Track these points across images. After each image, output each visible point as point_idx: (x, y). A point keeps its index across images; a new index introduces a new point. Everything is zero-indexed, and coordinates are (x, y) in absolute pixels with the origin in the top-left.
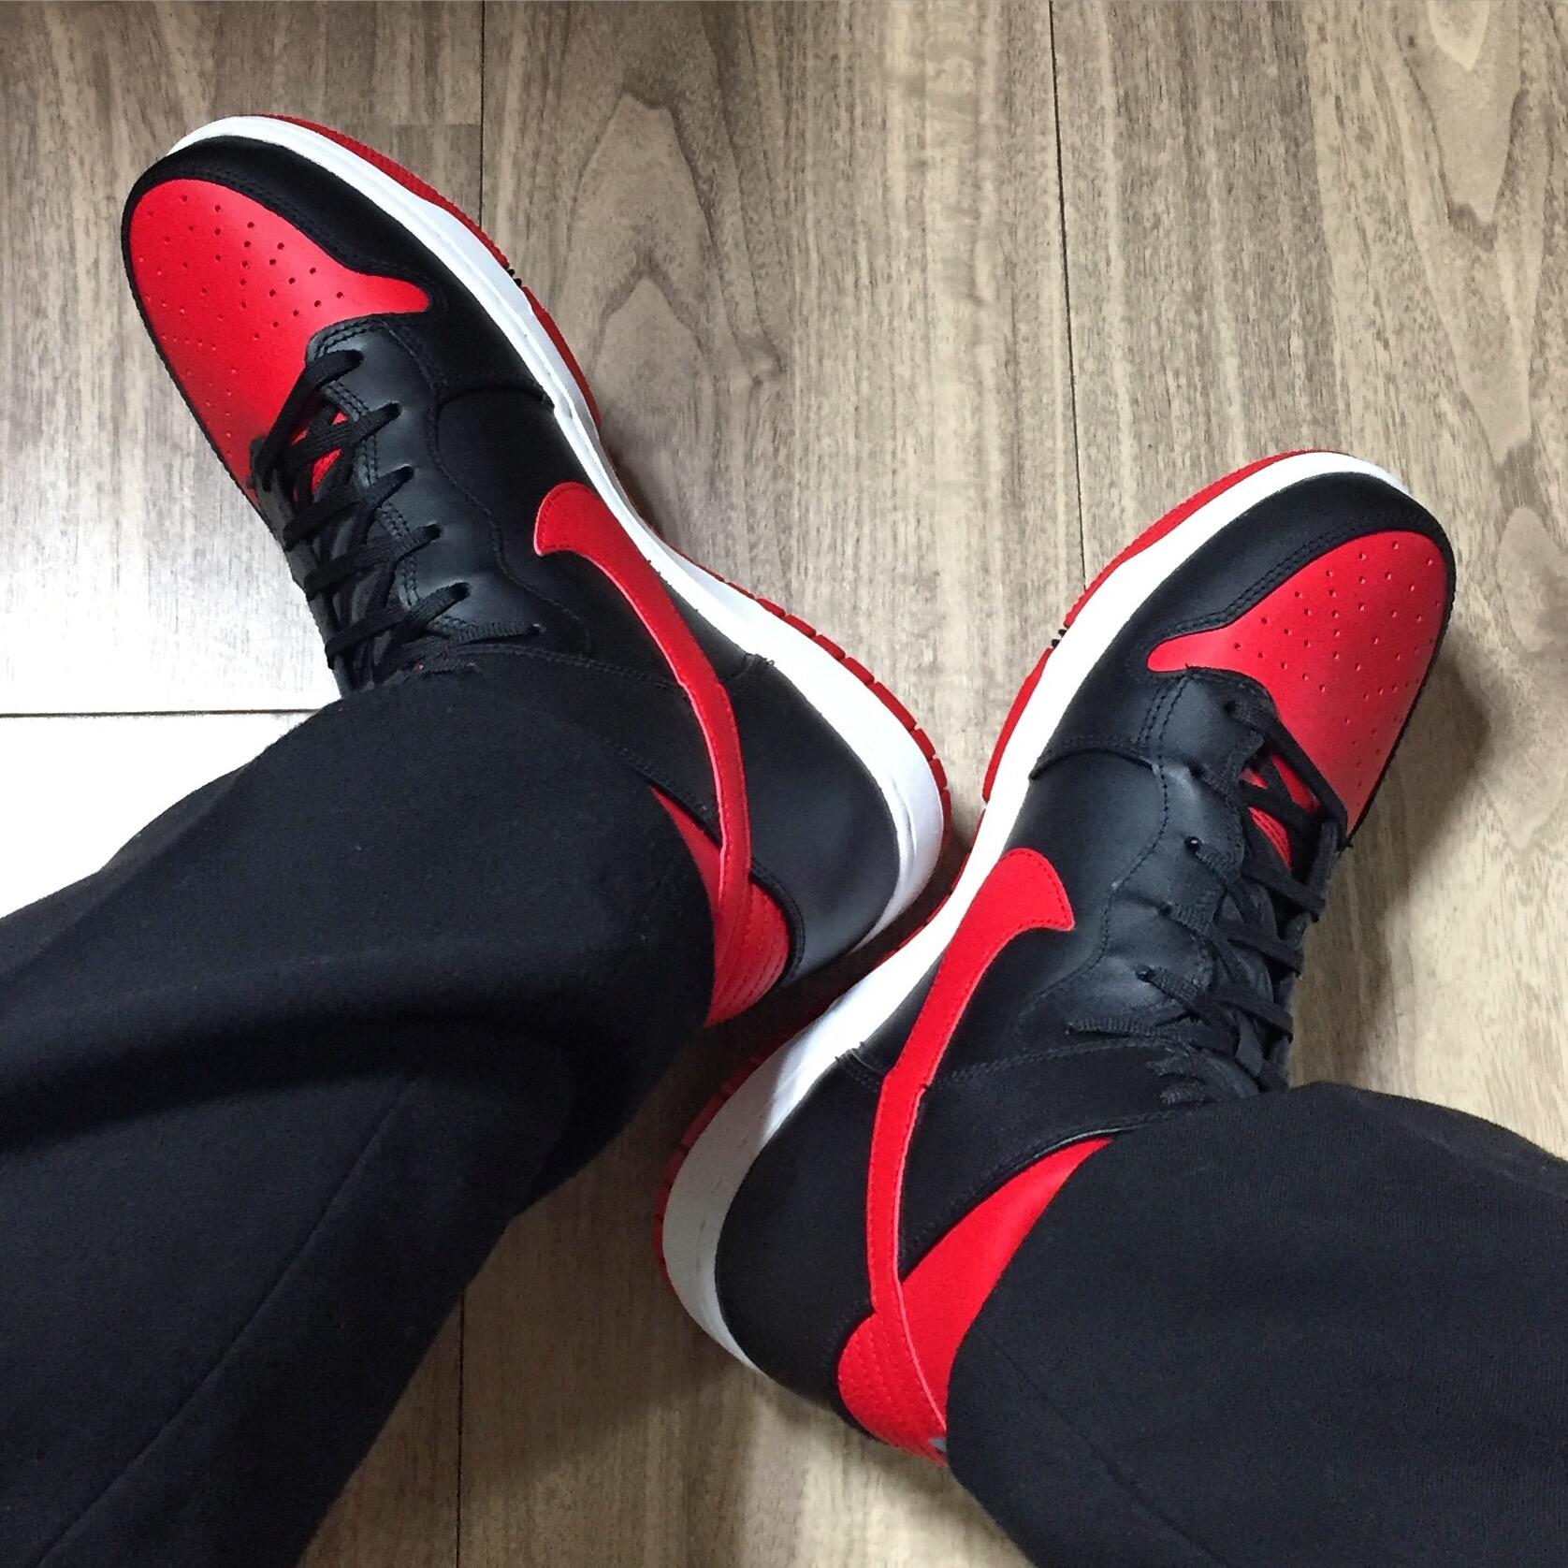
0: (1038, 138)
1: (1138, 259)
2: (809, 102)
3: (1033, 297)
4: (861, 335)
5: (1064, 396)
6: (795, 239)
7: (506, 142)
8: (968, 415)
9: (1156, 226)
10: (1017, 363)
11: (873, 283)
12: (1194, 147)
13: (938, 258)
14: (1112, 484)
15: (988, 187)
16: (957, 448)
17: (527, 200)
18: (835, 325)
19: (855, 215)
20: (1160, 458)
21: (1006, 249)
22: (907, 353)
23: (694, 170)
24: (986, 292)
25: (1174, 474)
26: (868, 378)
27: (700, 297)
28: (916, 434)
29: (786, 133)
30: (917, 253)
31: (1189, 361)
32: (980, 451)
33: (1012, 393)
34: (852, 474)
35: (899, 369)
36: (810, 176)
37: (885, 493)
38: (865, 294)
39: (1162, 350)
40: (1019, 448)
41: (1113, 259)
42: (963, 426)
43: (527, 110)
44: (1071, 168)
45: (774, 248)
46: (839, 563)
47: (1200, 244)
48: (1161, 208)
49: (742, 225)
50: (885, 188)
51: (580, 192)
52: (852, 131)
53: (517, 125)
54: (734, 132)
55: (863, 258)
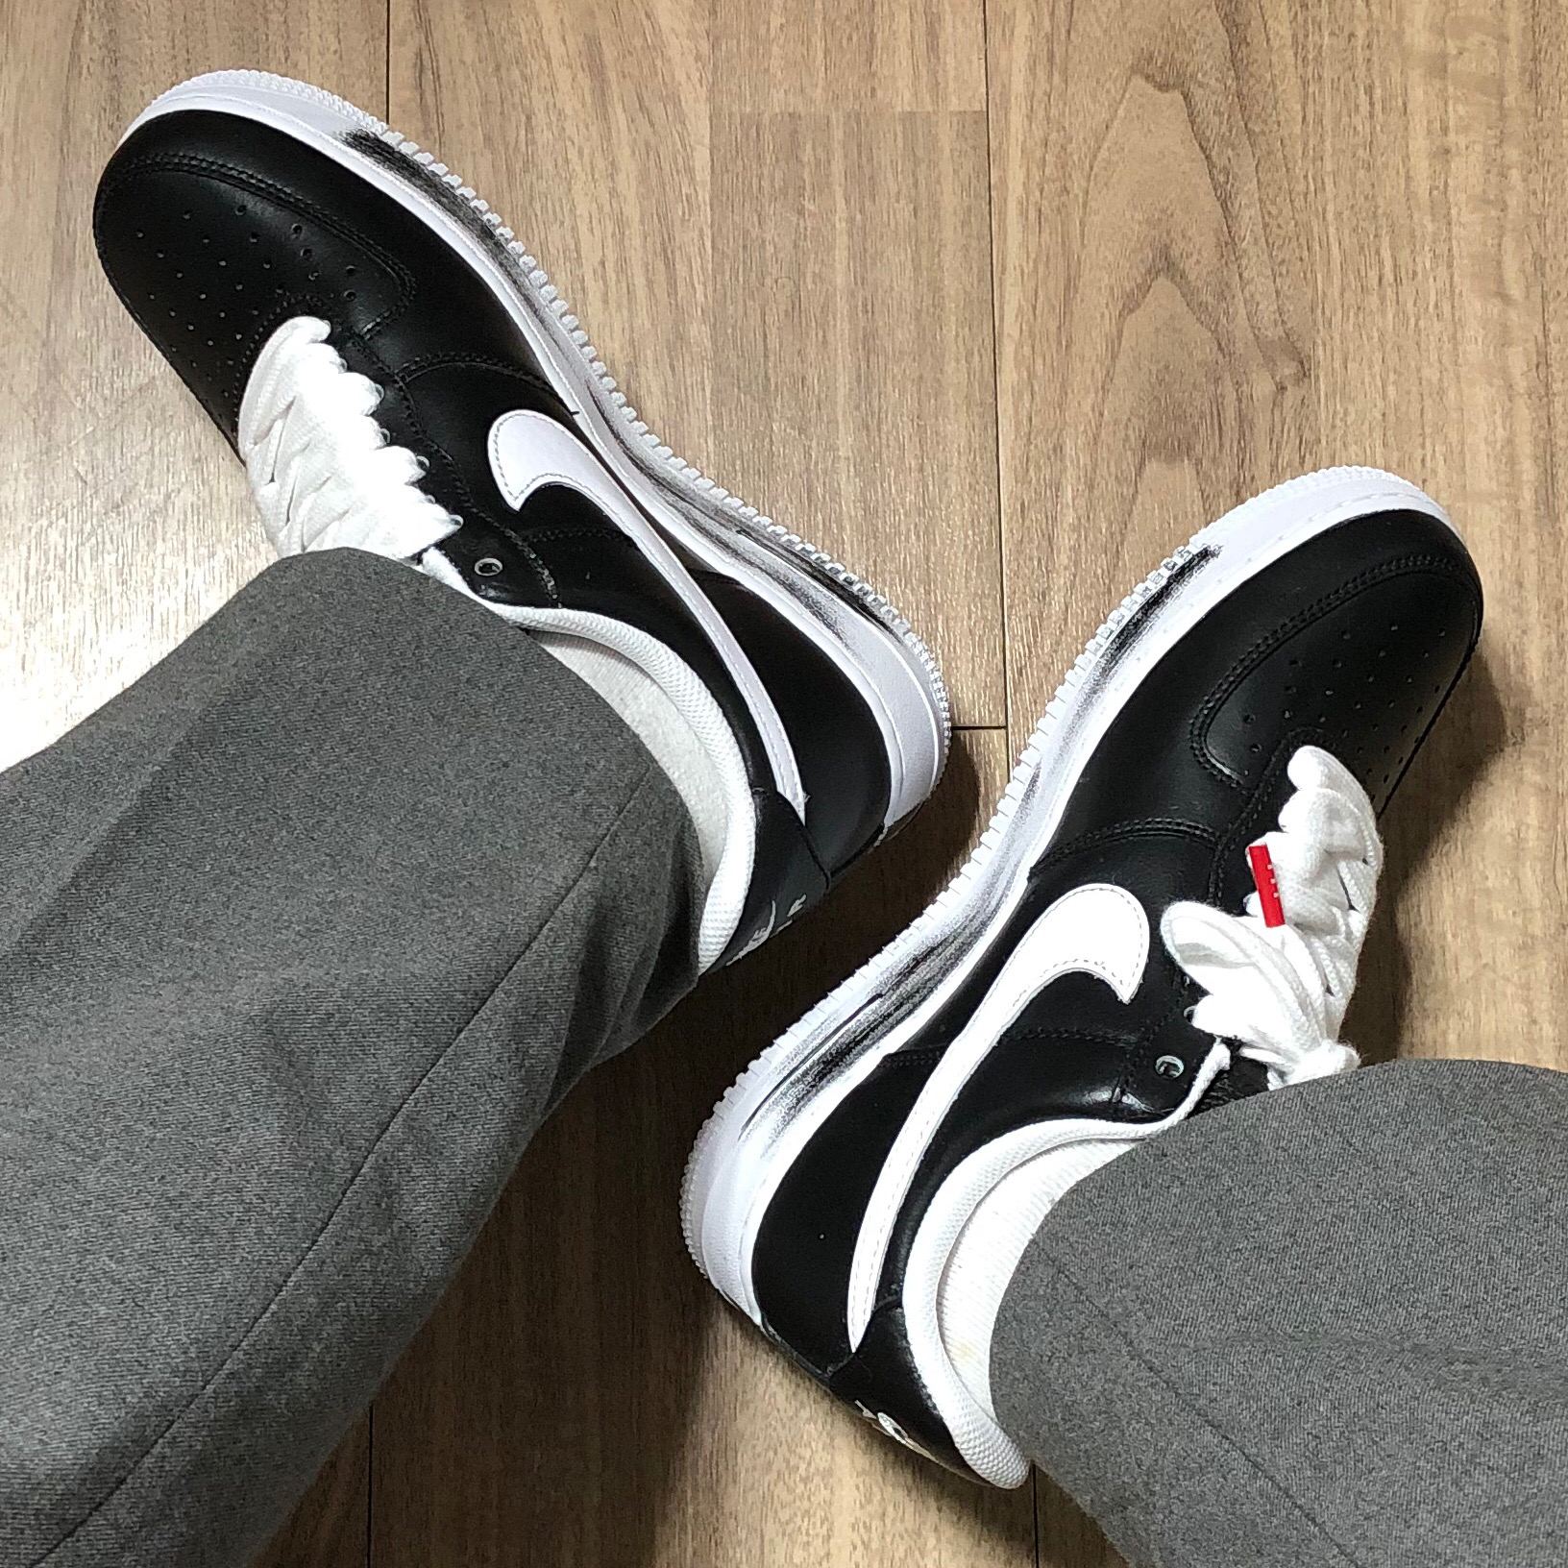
2: (1328, 86)
4: (1387, 337)
6: (1316, 233)
7: (1013, 130)
8: (1499, 422)
10: (1548, 366)
11: (1398, 281)
13: (1464, 254)
15: (1515, 175)
16: (1489, 456)
17: (1038, 193)
18: (1359, 326)
19: (1377, 207)
21: (1535, 243)
22: (1434, 357)
23: (1207, 157)
24: (1516, 292)
26: (1395, 382)
27: (1221, 296)
28: (1446, 441)
29: (1304, 118)
30: (1442, 248)
32: (1512, 461)
33: (1543, 396)
35: (1426, 372)
36: (1329, 166)
38: (1390, 292)
40: (1552, 456)
42: (1494, 433)
43: (1033, 96)
45: (1294, 244)
49: (1260, 219)
50: (1408, 178)
51: (1092, 183)
52: (1372, 116)
53: (1024, 111)
54: (1250, 118)
55: (1386, 254)
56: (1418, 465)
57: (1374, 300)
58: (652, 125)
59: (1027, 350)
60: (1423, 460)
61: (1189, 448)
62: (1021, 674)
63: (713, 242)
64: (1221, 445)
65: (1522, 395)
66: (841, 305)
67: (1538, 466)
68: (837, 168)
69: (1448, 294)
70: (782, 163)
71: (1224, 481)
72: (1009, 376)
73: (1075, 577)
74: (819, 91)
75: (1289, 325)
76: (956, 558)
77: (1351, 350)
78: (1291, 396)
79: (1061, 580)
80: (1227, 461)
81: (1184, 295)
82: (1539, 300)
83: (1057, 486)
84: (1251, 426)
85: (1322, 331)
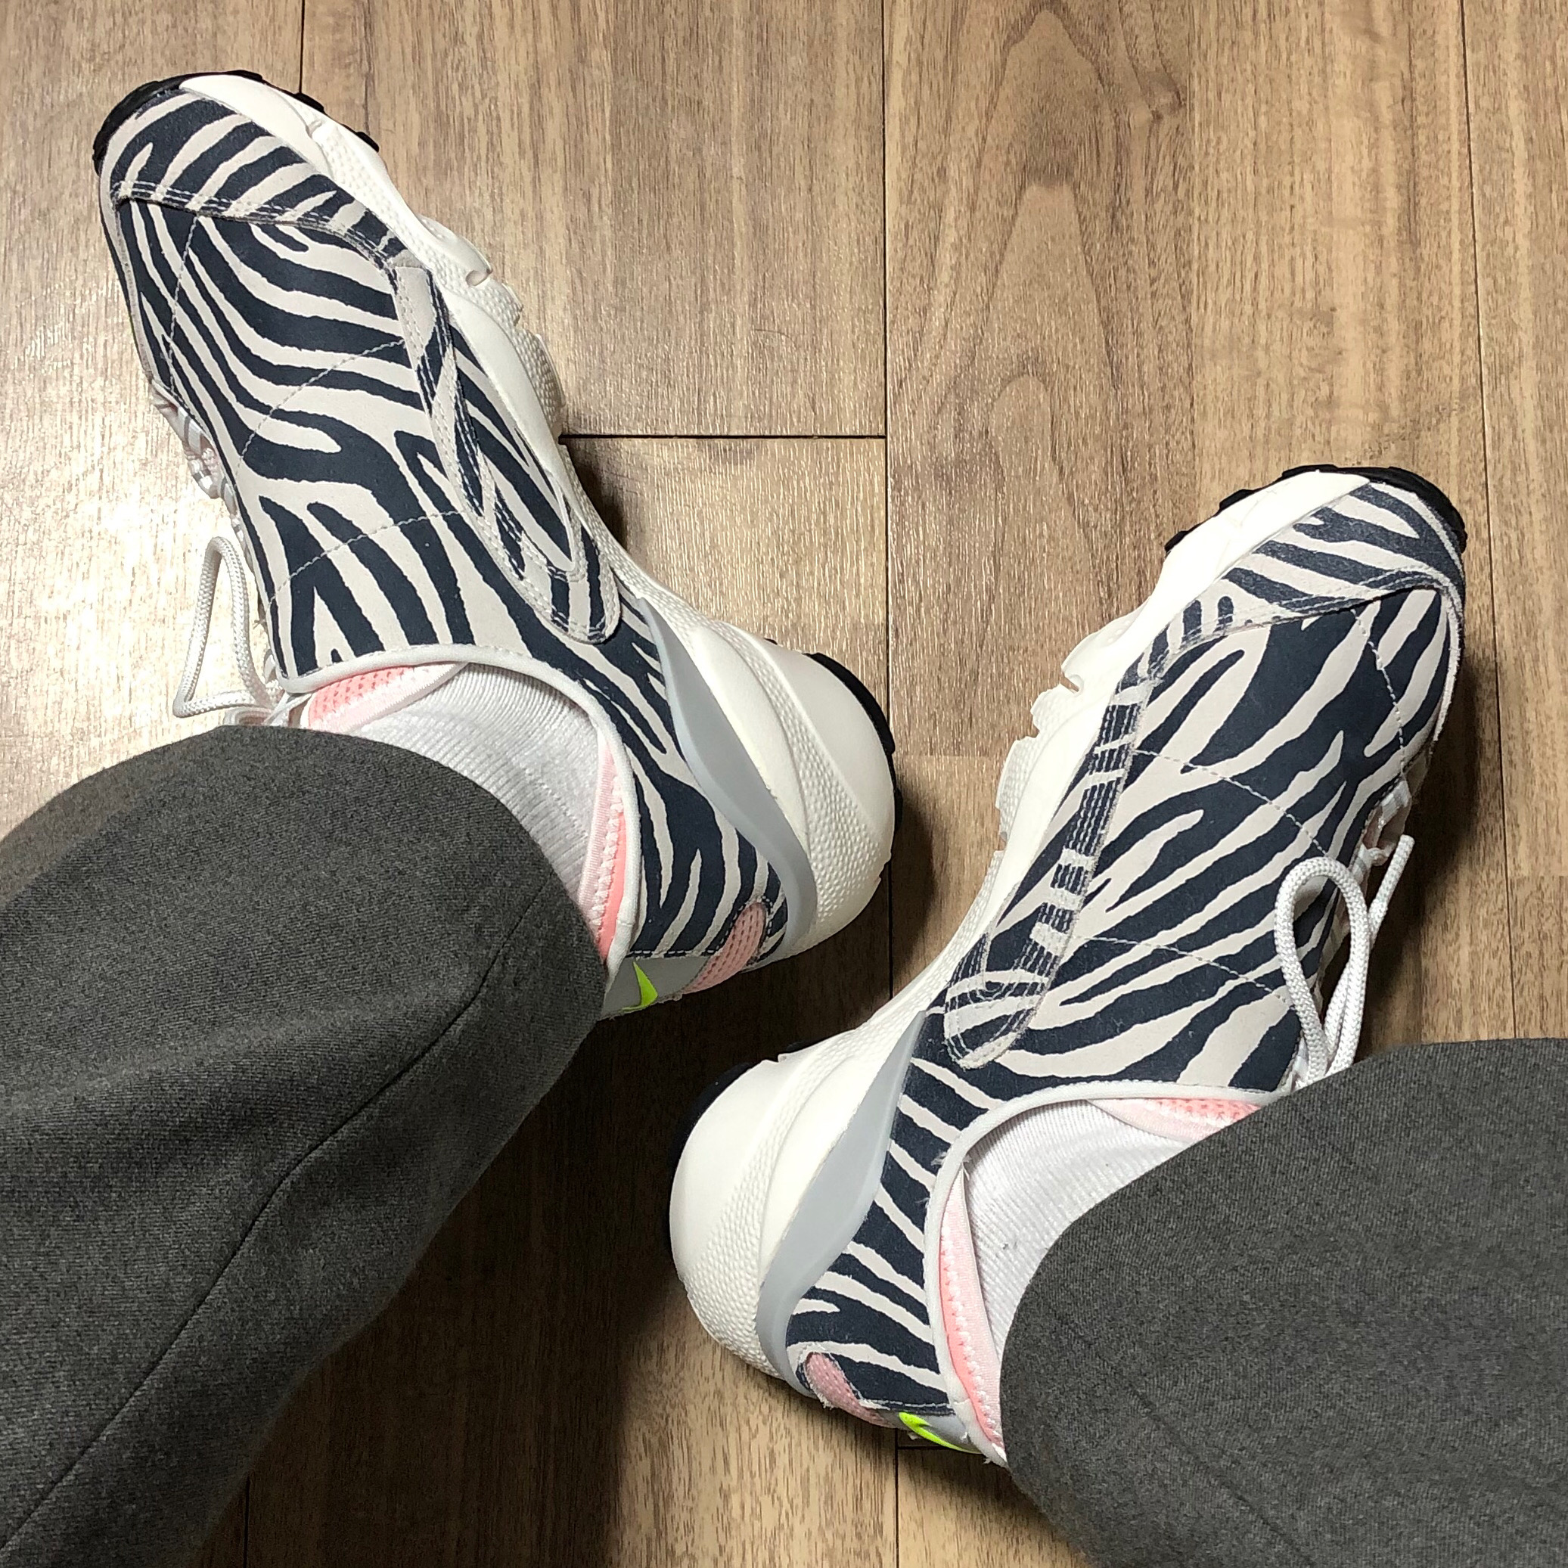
56: (1286, 192)
57: (1248, 36)
59: (915, 78)
60: (1292, 187)
61: (1069, 173)
62: (901, 386)
64: (1099, 172)
65: (1387, 127)
66: (738, 34)
67: (1402, 195)
69: (1319, 30)
71: (1101, 204)
72: (898, 102)
73: (957, 293)
76: (842, 274)
78: (1168, 123)
79: (943, 299)
80: (1104, 185)
81: (1065, 27)
82: (1406, 37)
83: (939, 209)
84: (1128, 153)
85: (1198, 63)
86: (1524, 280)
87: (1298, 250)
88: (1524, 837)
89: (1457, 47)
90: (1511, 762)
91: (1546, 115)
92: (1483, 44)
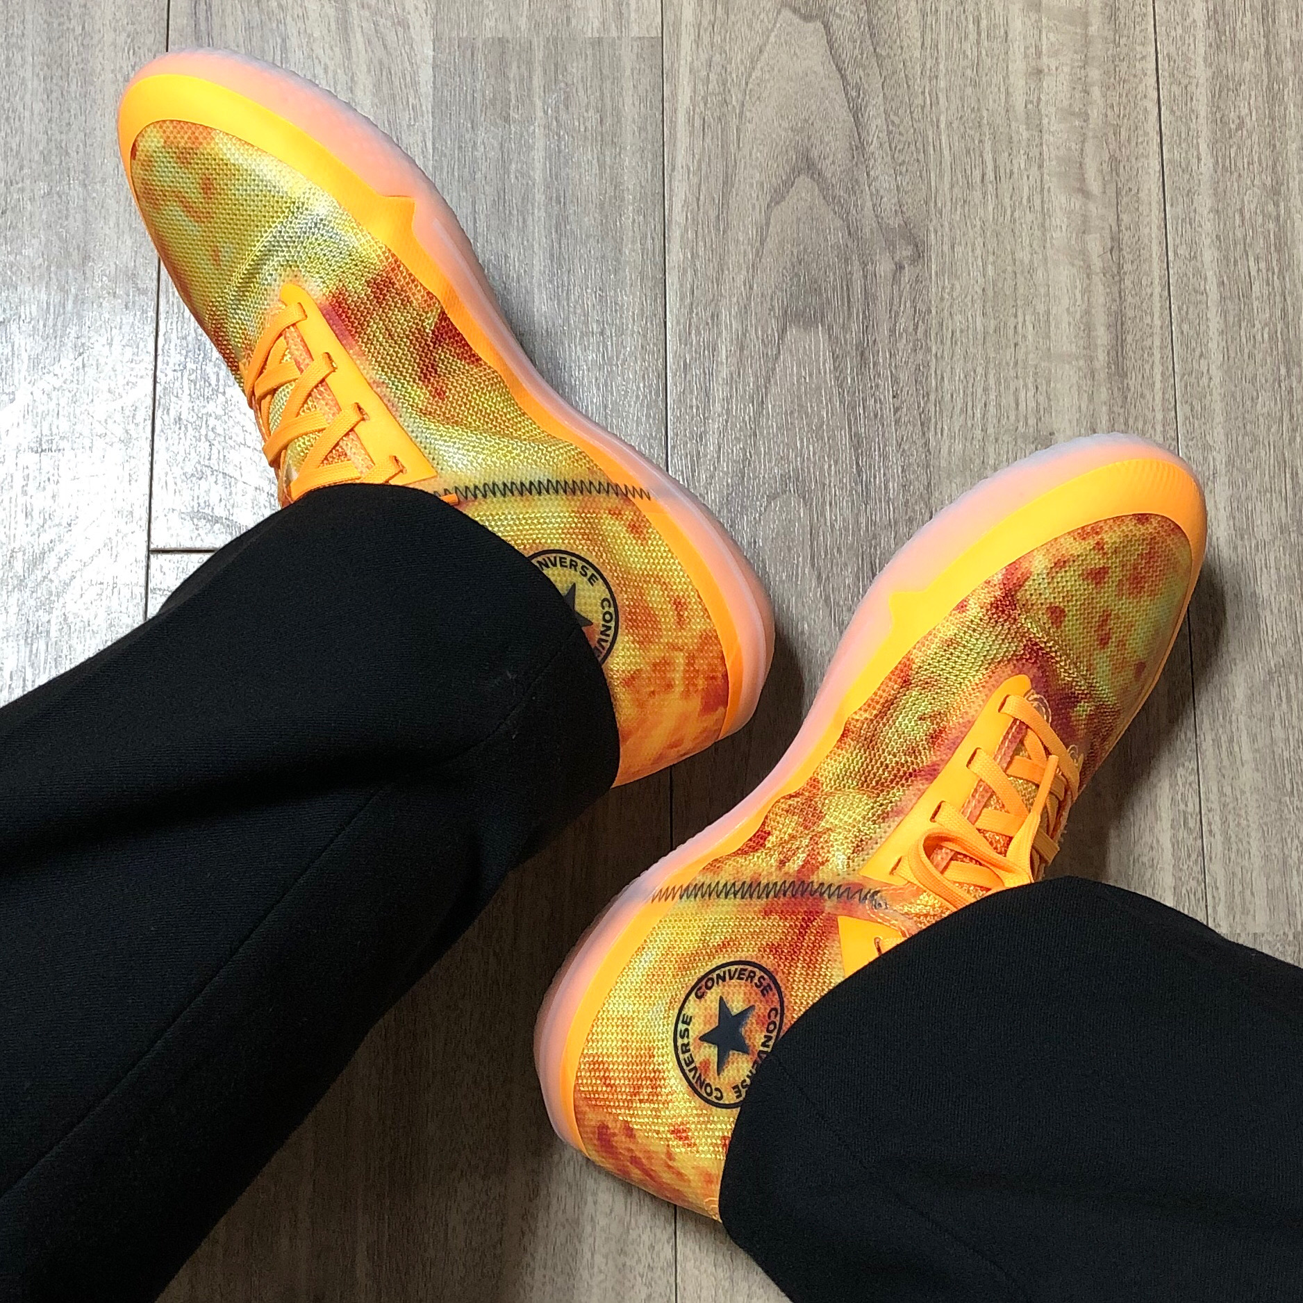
0: (1139, 48)
1: (1224, 156)
2: (942, 18)
3: (1134, 191)
4: (987, 224)
5: (1160, 279)
6: (931, 140)
7: (683, 53)
8: (1079, 296)
9: (1240, 126)
10: (1120, 250)
11: (997, 179)
12: (1273, 56)
13: (1053, 156)
14: (1201, 355)
15: (1096, 92)
16: (1069, 324)
17: (702, 105)
18: (965, 216)
19: (982, 118)
20: (1243, 333)
21: (1111, 147)
22: (1026, 242)
23: (843, 77)
24: (1095, 186)
25: (1254, 346)
26: (994, 263)
27: (852, 191)
28: (1035, 313)
29: (923, 44)
30: (1034, 152)
31: (1269, 248)
32: (1089, 328)
33: (1116, 275)
34: (980, 347)
35: (1019, 255)
36: (942, 84)
37: (1008, 364)
38: (990, 188)
39: (1245, 240)
40: (1122, 324)
41: (1203, 156)
42: (1074, 305)
43: (700, 24)
44: (1167, 74)
45: (913, 148)
46: (969, 425)
47: (1278, 144)
48: (1245, 111)
49: (885, 127)
50: (1007, 93)
51: (748, 97)
52: (978, 43)
53: (692, 37)
54: (878, 44)
55: (988, 157)
56: (1011, 332)
57: (977, 195)
58: (385, 47)
59: (690, 234)
60: (1015, 327)
61: (823, 317)
63: (434, 144)
65: (1097, 274)
66: (540, 197)
67: (1111, 333)
68: (538, 81)
69: (1038, 190)
70: (493, 80)
71: (851, 344)
72: (676, 255)
73: (727, 422)
74: (524, 19)
75: (907, 215)
76: (630, 406)
77: (958, 236)
78: (909, 272)
79: (715, 426)
80: (854, 327)
81: (821, 190)
82: (1114, 195)
83: (713, 348)
84: (875, 298)
85: (934, 221)
86: (1218, 407)
87: (1021, 381)
88: (1223, 898)
89: (1158, 202)
90: (1210, 831)
91: (1236, 262)
92: (1180, 200)
